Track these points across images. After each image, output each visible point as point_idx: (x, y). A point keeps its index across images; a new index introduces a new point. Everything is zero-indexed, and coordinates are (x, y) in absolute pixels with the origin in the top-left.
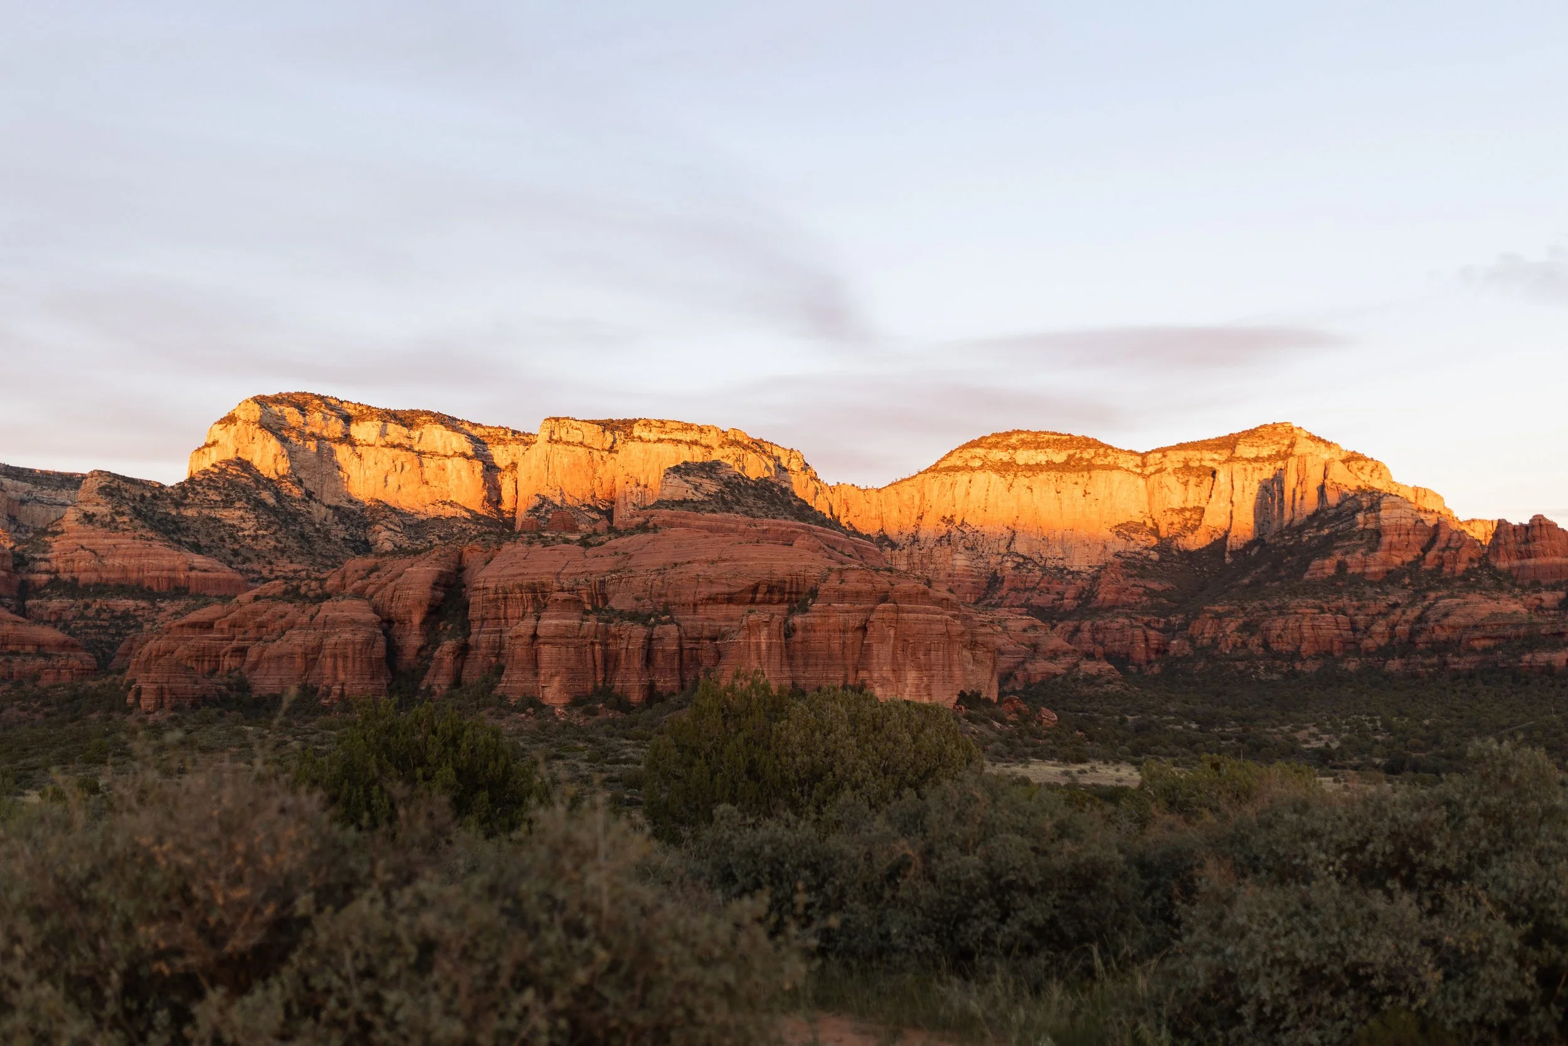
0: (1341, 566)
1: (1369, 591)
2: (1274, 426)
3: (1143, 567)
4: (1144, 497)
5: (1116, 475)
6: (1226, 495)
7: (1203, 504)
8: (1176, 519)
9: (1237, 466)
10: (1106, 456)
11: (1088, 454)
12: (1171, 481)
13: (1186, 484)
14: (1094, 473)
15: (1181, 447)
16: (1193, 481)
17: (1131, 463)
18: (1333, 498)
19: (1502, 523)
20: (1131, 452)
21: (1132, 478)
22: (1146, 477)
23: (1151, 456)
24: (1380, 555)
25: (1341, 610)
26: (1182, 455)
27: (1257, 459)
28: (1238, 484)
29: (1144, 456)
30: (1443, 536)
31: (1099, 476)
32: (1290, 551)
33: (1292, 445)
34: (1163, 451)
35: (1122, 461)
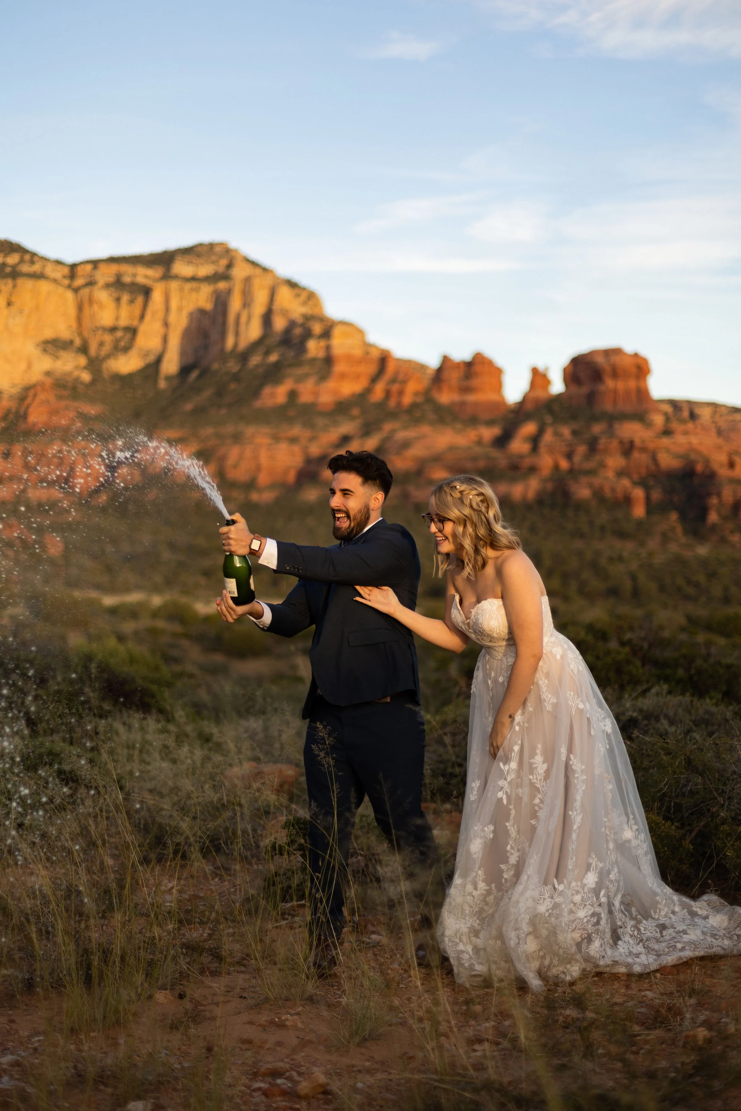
0: (293, 395)
1: (321, 422)
2: (211, 246)
3: (74, 388)
4: (72, 311)
5: (44, 286)
6: (161, 315)
7: (135, 323)
8: (108, 338)
9: (174, 285)
10: (32, 262)
11: (13, 259)
12: (103, 296)
13: (118, 300)
14: (20, 281)
15: (112, 260)
16: (125, 298)
17: (58, 273)
18: (279, 324)
19: (446, 360)
20: (58, 262)
21: (61, 290)
22: (76, 290)
23: (82, 266)
24: (331, 384)
25: (293, 440)
26: (114, 268)
27: (194, 279)
28: (174, 304)
29: (73, 267)
30: (391, 368)
31: (26, 285)
32: (236, 377)
33: (230, 266)
34: (95, 263)
35: (50, 270)
